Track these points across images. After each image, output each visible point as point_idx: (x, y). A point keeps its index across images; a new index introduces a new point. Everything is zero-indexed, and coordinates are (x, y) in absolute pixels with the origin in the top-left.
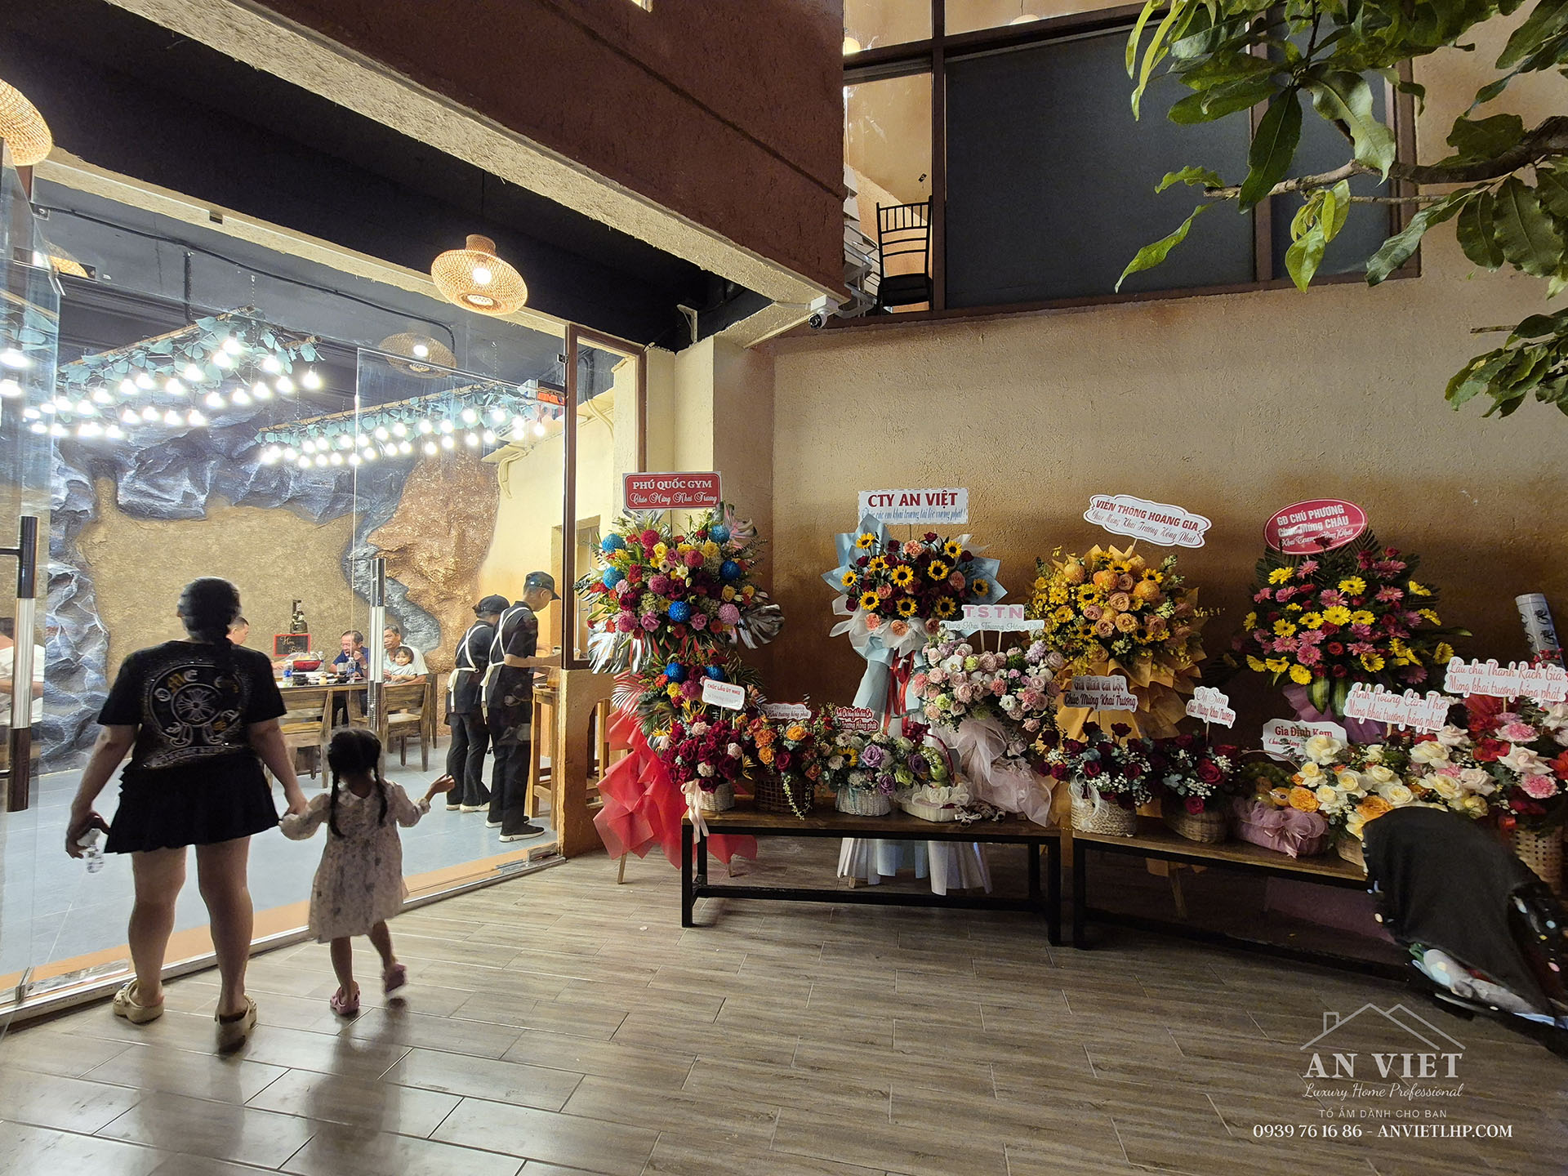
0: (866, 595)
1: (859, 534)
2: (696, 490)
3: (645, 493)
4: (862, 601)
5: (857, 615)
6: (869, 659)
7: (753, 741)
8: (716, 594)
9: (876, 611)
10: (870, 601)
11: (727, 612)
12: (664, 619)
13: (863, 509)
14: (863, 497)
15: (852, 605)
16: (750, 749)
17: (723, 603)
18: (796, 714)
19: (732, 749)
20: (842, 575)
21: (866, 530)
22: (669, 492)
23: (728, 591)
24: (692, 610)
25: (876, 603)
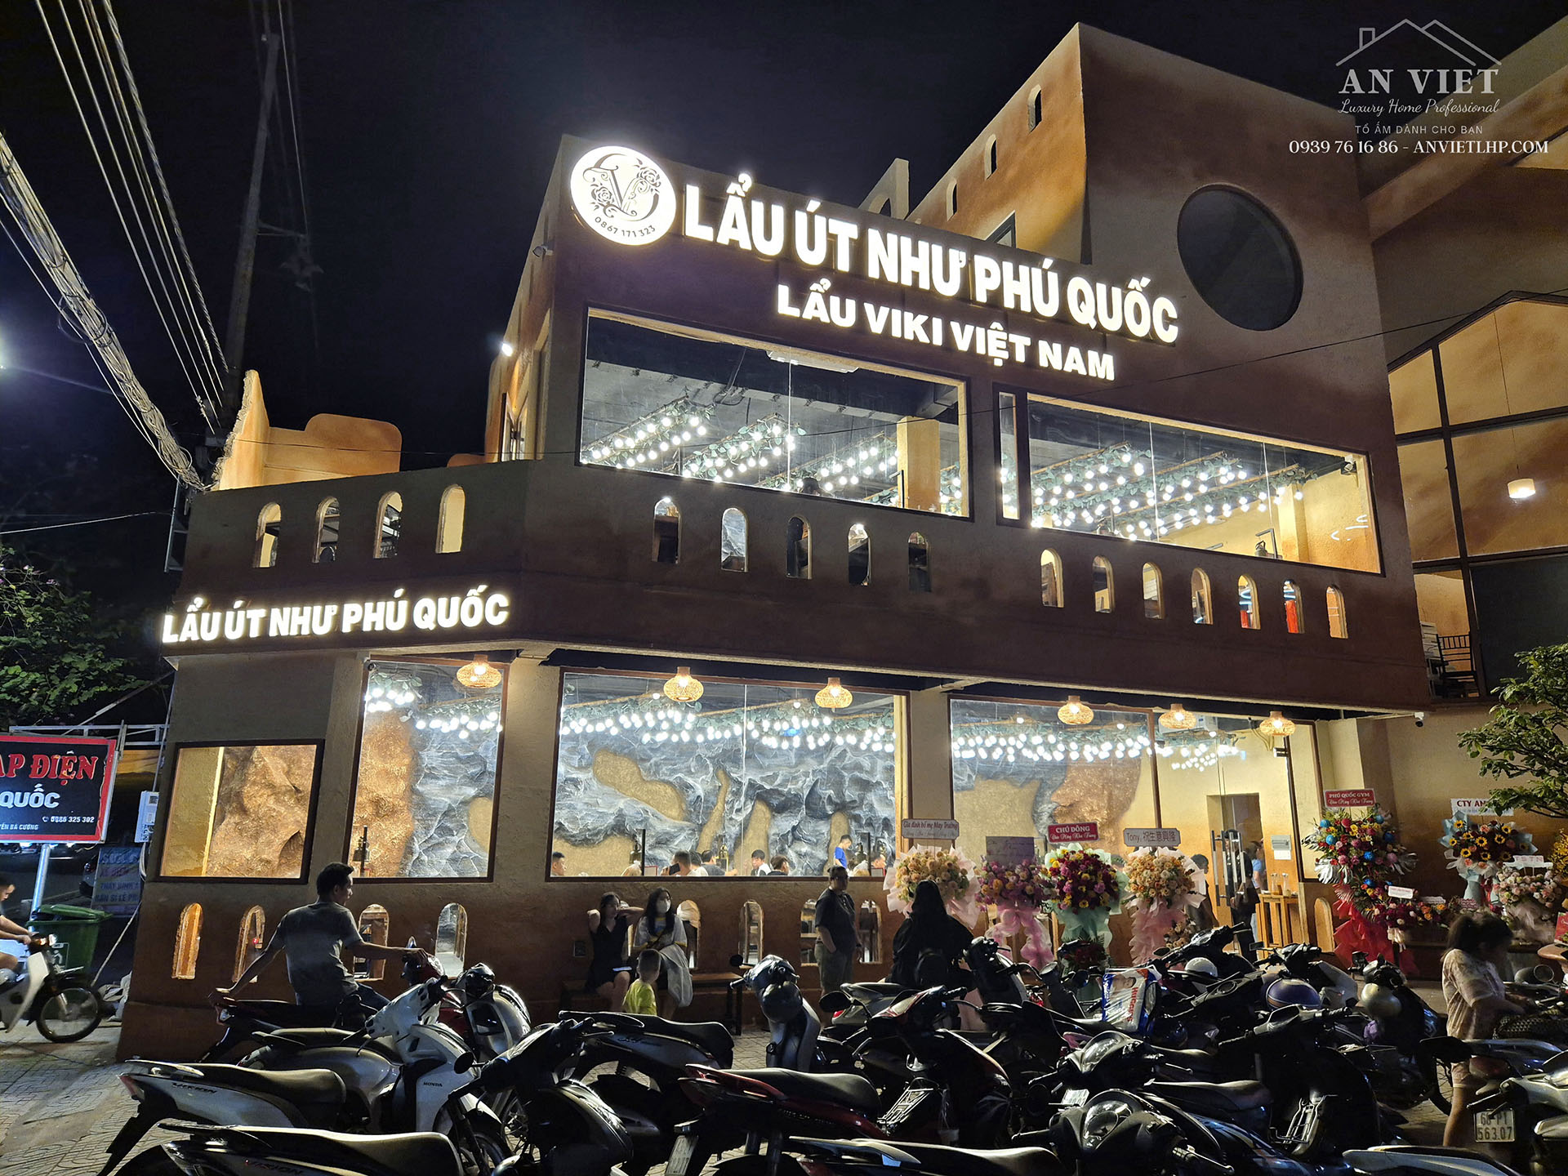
0: (1463, 850)
1: (1454, 820)
2: (1361, 797)
3: (1336, 799)
4: (1462, 853)
5: (1459, 859)
6: (1469, 880)
7: (1421, 911)
8: (1384, 848)
9: (1470, 857)
10: (1466, 853)
11: (1391, 856)
12: (1362, 859)
13: (1455, 809)
14: (1454, 802)
15: (1457, 854)
16: (1420, 914)
17: (1388, 852)
18: (1439, 902)
19: (1412, 913)
20: (1448, 839)
21: (1458, 819)
22: (1347, 799)
23: (1389, 847)
24: (1375, 855)
25: (1470, 854)
